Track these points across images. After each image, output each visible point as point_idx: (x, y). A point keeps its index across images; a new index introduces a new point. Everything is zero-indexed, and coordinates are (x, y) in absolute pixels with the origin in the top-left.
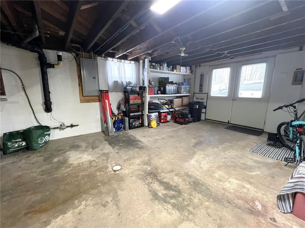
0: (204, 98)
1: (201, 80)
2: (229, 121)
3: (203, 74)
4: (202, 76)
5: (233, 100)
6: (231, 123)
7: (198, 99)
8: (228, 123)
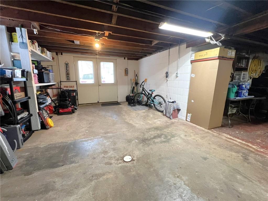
0: (74, 86)
1: (67, 69)
2: (98, 101)
3: (68, 63)
4: (67, 65)
5: (99, 86)
6: (100, 102)
7: (67, 87)
8: (98, 103)
